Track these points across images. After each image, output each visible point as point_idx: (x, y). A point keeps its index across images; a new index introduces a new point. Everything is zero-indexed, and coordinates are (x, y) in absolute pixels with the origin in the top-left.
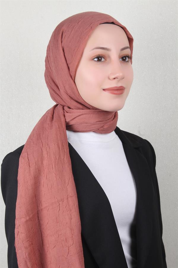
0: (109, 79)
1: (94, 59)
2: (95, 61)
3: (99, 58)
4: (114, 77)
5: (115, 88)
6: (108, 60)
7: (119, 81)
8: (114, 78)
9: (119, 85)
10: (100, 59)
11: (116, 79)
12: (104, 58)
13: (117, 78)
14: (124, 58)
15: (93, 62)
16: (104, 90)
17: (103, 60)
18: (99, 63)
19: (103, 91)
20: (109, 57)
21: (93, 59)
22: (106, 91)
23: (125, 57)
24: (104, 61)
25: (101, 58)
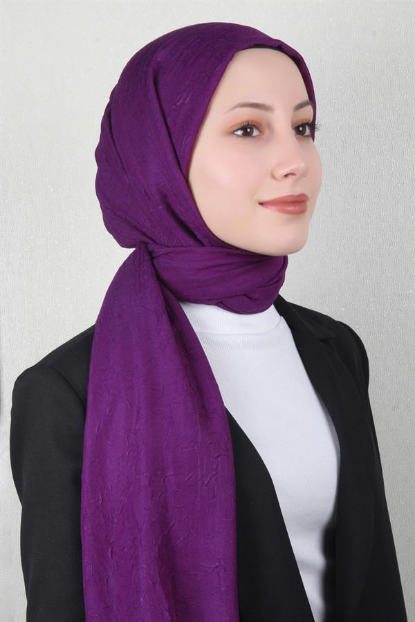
0: (273, 177)
1: (236, 133)
2: (238, 136)
3: (247, 130)
4: (285, 171)
5: (289, 199)
6: (267, 132)
7: (296, 182)
8: (286, 176)
9: (298, 191)
10: (249, 130)
11: (290, 178)
12: (258, 129)
13: (292, 174)
14: (301, 129)
15: (233, 139)
16: (261, 204)
17: (255, 132)
18: (247, 140)
19: (260, 206)
20: (270, 126)
21: (233, 133)
22: (267, 207)
23: (303, 125)
24: (257, 136)
25: (252, 129)
